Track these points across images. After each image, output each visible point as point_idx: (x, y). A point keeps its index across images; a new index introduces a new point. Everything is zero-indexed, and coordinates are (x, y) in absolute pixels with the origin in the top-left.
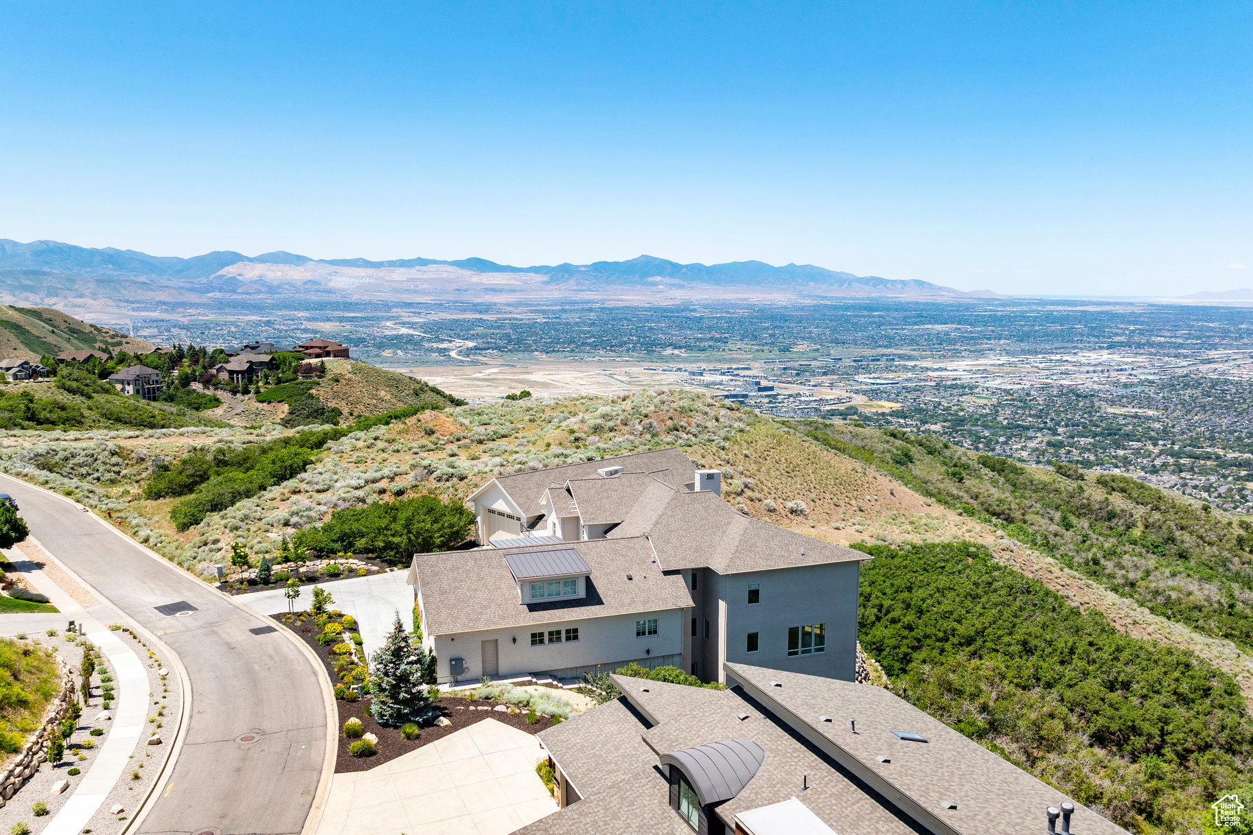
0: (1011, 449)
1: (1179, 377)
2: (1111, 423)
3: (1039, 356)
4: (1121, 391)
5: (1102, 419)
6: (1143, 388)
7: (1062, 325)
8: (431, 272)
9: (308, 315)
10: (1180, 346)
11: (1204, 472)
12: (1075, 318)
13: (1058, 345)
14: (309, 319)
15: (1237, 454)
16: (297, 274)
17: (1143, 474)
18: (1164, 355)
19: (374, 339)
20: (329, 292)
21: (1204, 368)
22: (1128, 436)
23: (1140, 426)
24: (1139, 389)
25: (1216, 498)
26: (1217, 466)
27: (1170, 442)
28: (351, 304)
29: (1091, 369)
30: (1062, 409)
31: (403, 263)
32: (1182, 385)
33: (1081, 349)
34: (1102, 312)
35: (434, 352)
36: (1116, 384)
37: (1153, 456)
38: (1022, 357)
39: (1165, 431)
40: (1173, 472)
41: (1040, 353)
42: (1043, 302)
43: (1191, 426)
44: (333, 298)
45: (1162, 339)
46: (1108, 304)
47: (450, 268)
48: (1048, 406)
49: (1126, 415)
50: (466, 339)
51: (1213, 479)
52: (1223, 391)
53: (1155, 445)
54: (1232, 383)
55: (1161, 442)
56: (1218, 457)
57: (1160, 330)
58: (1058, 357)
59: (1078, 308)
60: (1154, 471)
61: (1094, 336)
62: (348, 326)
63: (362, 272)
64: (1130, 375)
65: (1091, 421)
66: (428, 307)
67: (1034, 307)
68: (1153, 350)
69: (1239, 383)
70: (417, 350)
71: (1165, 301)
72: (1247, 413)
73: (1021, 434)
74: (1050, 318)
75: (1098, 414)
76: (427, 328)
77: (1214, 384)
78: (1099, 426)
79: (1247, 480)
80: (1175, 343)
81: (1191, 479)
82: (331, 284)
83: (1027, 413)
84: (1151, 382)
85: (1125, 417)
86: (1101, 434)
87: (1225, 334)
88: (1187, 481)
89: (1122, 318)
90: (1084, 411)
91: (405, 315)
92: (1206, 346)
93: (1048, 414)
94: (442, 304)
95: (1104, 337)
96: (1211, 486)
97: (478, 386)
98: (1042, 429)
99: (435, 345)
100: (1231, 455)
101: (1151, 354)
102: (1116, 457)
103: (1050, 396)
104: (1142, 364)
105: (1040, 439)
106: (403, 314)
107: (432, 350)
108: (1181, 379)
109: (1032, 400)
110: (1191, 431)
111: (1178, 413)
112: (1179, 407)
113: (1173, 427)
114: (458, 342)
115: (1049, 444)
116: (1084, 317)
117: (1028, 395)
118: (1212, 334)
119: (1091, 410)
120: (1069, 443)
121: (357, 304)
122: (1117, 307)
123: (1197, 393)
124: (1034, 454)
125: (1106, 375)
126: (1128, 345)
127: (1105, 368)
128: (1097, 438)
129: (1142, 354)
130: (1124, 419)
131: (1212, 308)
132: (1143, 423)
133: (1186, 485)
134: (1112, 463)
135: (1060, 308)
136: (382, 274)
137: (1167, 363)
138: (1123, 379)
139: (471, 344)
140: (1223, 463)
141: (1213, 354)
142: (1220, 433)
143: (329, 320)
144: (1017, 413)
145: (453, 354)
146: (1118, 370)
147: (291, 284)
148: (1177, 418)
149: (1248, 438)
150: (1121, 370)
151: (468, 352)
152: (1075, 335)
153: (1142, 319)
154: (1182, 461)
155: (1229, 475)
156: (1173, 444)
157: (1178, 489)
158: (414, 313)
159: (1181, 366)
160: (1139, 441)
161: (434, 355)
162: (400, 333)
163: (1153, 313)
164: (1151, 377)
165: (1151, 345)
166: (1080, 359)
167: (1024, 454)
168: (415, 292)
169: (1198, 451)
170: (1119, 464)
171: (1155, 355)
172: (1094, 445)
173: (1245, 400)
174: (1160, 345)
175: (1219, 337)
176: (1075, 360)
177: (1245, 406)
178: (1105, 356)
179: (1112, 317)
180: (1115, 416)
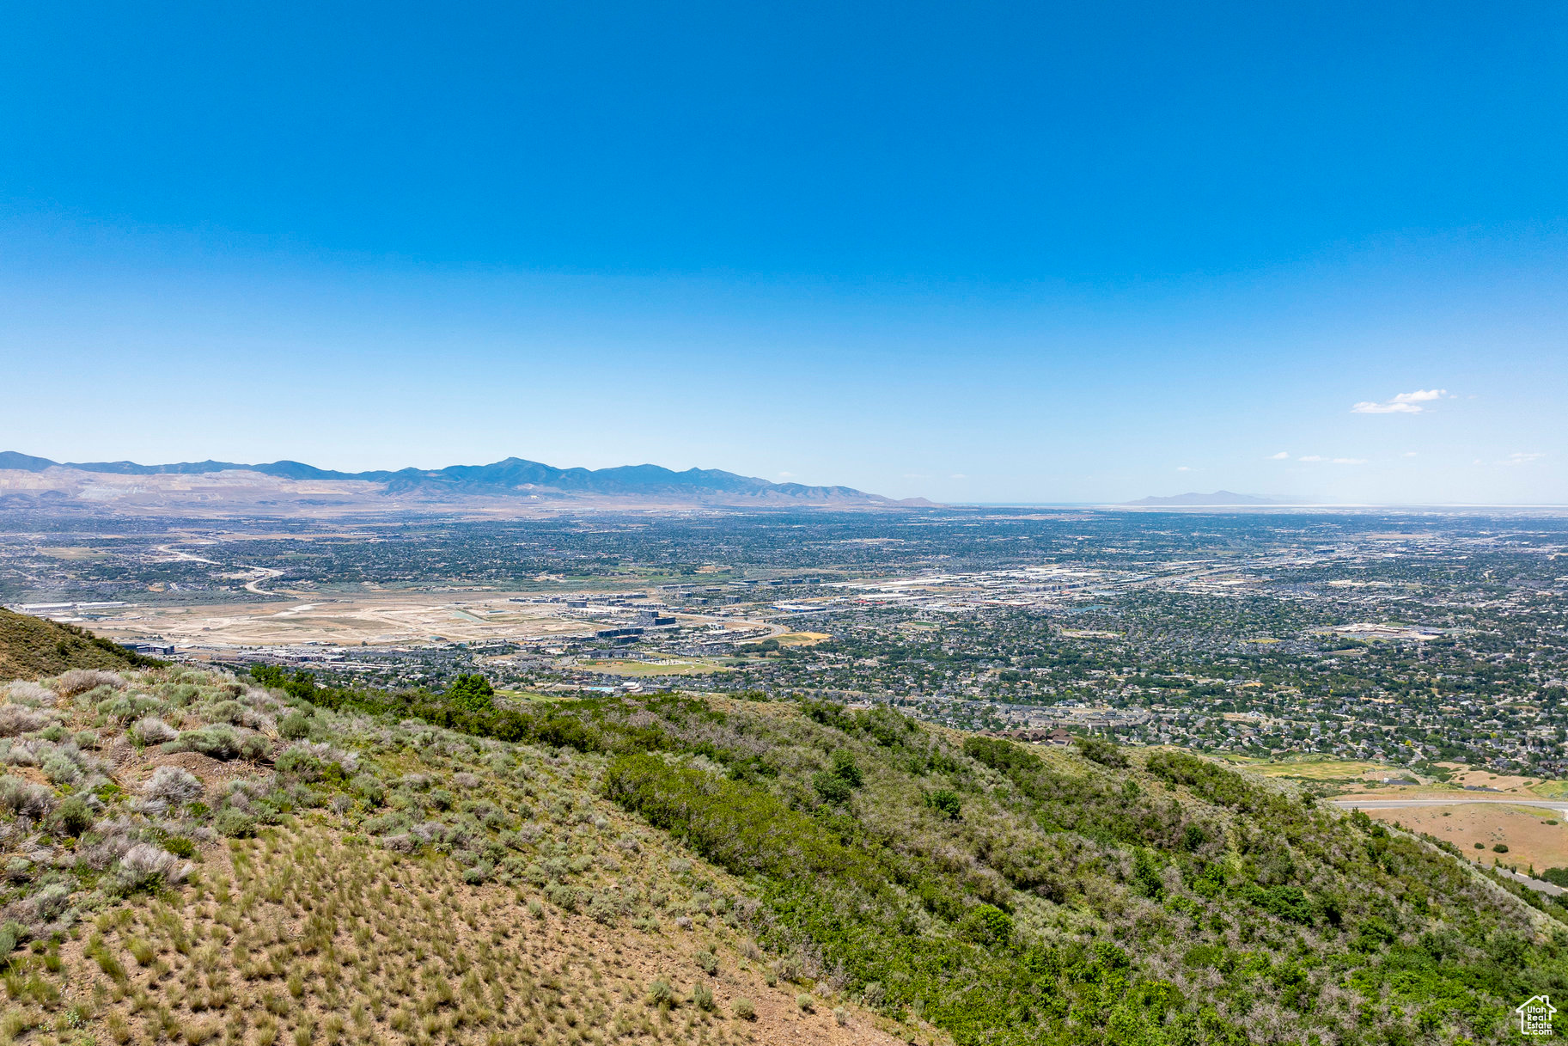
0: (960, 685)
1: (1136, 592)
2: (1069, 649)
3: (983, 573)
4: (1077, 612)
5: (1058, 644)
6: (1099, 606)
7: (1005, 537)
8: (226, 480)
9: (44, 537)
10: (1133, 558)
11: (1177, 703)
12: (1019, 528)
13: (1003, 559)
14: (45, 544)
15: (1208, 680)
16: (31, 483)
17: (1110, 708)
18: (1119, 568)
19: (139, 569)
20: (79, 506)
21: (1160, 581)
22: (1090, 664)
23: (1101, 651)
24: (1095, 608)
25: (1194, 734)
26: (1190, 694)
27: (1135, 669)
28: (109, 522)
29: (1042, 586)
30: (1013, 635)
31: (186, 468)
32: (1140, 601)
33: (1028, 563)
34: (1047, 521)
35: (224, 585)
36: (1070, 603)
37: (1119, 686)
38: (965, 574)
39: (1127, 655)
40: (1143, 705)
41: (984, 569)
42: (982, 511)
43: (1155, 650)
44: (84, 514)
45: (1113, 551)
46: (1053, 511)
47: (253, 474)
48: (997, 631)
49: (1084, 639)
50: (270, 567)
51: (1188, 711)
52: (1184, 607)
53: (1120, 673)
54: (1192, 598)
55: (1125, 669)
56: (1189, 685)
57: (1111, 540)
58: (1004, 573)
59: (1021, 517)
60: (1123, 704)
61: (1041, 548)
62: (102, 552)
63: (128, 479)
64: (1084, 591)
65: (1046, 647)
66: (220, 525)
67: (973, 517)
68: (1105, 563)
69: (1200, 597)
70: (199, 582)
71: (1112, 507)
72: (1212, 631)
73: (970, 667)
74: (991, 529)
75: (1054, 639)
76: (213, 552)
77: (1174, 599)
78: (1055, 653)
79: (1224, 710)
80: (1127, 554)
81: (1164, 712)
82: (83, 496)
83: (975, 640)
84: (1108, 599)
85: (1084, 641)
86: (1060, 663)
87: (1178, 543)
88: (1161, 715)
89: (1070, 527)
90: (1038, 635)
91: (185, 536)
92: (1160, 557)
93: (998, 641)
94: (239, 521)
95: (1051, 549)
96: (1187, 719)
97: (281, 629)
98: (994, 659)
99: (225, 576)
100: (1202, 681)
101: (1103, 567)
102: (1079, 689)
103: (999, 619)
104: (1095, 579)
105: (991, 672)
106: (183, 534)
107: (221, 582)
108: (1138, 595)
109: (979, 625)
110: (1156, 655)
111: (1140, 634)
112: (1140, 627)
113: (1137, 650)
114: (259, 571)
115: (1003, 677)
116: (1028, 527)
117: (974, 618)
118: (1164, 543)
119: (1046, 634)
120: (1025, 675)
121: (118, 522)
122: (1063, 516)
123: (1157, 609)
124: (987, 690)
125: (1058, 592)
126: (1078, 557)
127: (1054, 584)
128: (1056, 668)
129: (1094, 568)
130: (1082, 643)
131: (1161, 514)
132: (1104, 647)
133: (1159, 720)
134: (1075, 697)
135: (1001, 517)
136: (156, 482)
137: (1121, 577)
138: (1077, 597)
139: (276, 573)
140: (1196, 692)
141: (1169, 566)
142: (1187, 656)
143: (73, 544)
144: (963, 641)
145: (250, 587)
146: (1070, 587)
147: (22, 496)
148: (1139, 640)
149: (1217, 660)
150: (1074, 586)
151: (272, 583)
152: (1021, 547)
153: (1090, 528)
154: (1151, 691)
155: (1204, 705)
156: (1139, 670)
157: (1152, 726)
158: (200, 533)
159: (1137, 580)
160: (1101, 668)
161: (223, 588)
162: (178, 559)
163: (1100, 521)
164: (1106, 594)
165: (1103, 557)
166: (1028, 575)
167: (976, 691)
168: (203, 505)
169: (1167, 678)
170: (1084, 698)
171: (1108, 568)
172: (1052, 676)
173: (1208, 616)
174: (1112, 557)
175: (1172, 546)
176: (1022, 576)
177: (1209, 624)
178: (1055, 571)
179: (1058, 525)
180: (1073, 640)
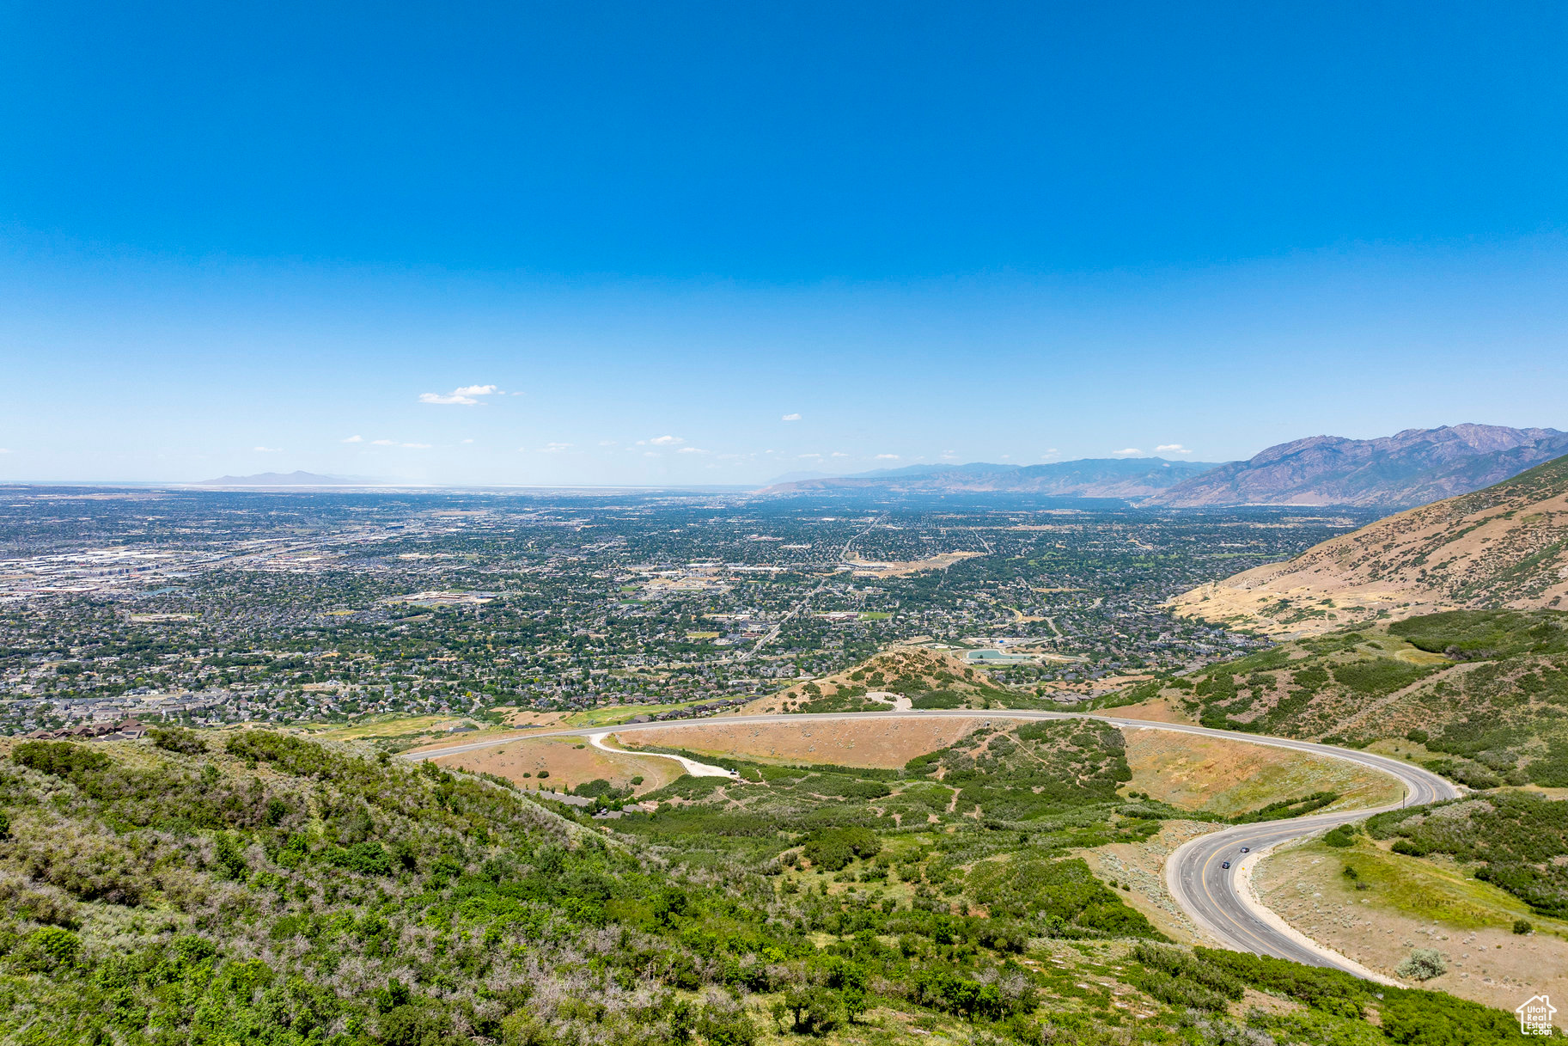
0: (7, 684)
1: (212, 573)
2: (140, 634)
3: (35, 558)
4: (147, 595)
5: (127, 630)
6: (172, 588)
7: (61, 517)
10: (209, 538)
11: (256, 679)
12: (79, 509)
13: (59, 543)
15: (287, 655)
17: (187, 692)
18: (193, 548)
21: (237, 561)
22: (162, 648)
23: (174, 634)
24: (168, 590)
25: (274, 708)
26: (269, 670)
27: (212, 649)
29: (106, 570)
30: (73, 624)
32: (217, 581)
33: (91, 546)
34: (111, 501)
36: (139, 586)
37: (195, 668)
38: (11, 561)
39: (204, 636)
40: (222, 685)
41: (36, 554)
42: (34, 490)
43: (233, 629)
45: (188, 531)
46: (119, 491)
48: (53, 621)
49: (156, 623)
51: (267, 686)
52: (262, 585)
53: (196, 655)
54: (270, 576)
55: (202, 651)
56: (268, 661)
57: (185, 520)
58: (61, 558)
59: (81, 497)
60: (200, 686)
61: (105, 530)
64: (155, 574)
65: (113, 635)
67: (21, 496)
68: (179, 544)
69: (278, 575)
71: (185, 487)
72: (290, 607)
73: (19, 663)
74: (43, 509)
75: (121, 625)
77: (252, 577)
78: (124, 640)
79: (303, 682)
80: (202, 534)
81: (243, 690)
83: (25, 632)
84: (182, 581)
85: (155, 625)
86: (129, 649)
87: (255, 522)
88: (240, 693)
89: (138, 507)
90: (101, 621)
92: (237, 536)
93: (54, 631)
95: (118, 530)
96: (267, 694)
98: (49, 652)
100: (281, 656)
101: (177, 548)
102: (151, 676)
103: (55, 608)
104: (168, 561)
105: (47, 666)
108: (215, 575)
109: (31, 615)
110: (233, 634)
111: (216, 614)
112: (217, 607)
113: (214, 630)
115: (61, 670)
116: (90, 507)
117: (24, 609)
118: (241, 522)
119: (112, 620)
120: (88, 665)
122: (130, 495)
123: (235, 589)
124: (41, 686)
125: (125, 575)
126: (148, 538)
127: (123, 568)
128: (124, 655)
129: (166, 549)
130: (154, 628)
131: (238, 494)
132: (178, 630)
133: (239, 697)
134: (147, 684)
135: (57, 497)
137: (197, 557)
138: (148, 580)
140: (275, 667)
141: (245, 544)
142: (265, 632)
144: (10, 635)
146: (139, 570)
148: (216, 620)
149: (296, 634)
150: (144, 569)
152: (81, 529)
153: (162, 508)
154: (229, 670)
155: (283, 679)
156: (216, 651)
157: (231, 704)
159: (213, 560)
160: (176, 652)
163: (174, 501)
164: (180, 575)
165: (176, 538)
166: (90, 559)
167: (27, 688)
169: (246, 656)
170: (157, 684)
171: (182, 549)
172: (121, 665)
173: (287, 593)
174: (186, 537)
175: (250, 525)
176: (84, 560)
177: (287, 600)
178: (122, 553)
179: (125, 506)
180: (143, 625)
